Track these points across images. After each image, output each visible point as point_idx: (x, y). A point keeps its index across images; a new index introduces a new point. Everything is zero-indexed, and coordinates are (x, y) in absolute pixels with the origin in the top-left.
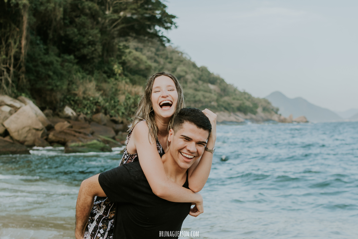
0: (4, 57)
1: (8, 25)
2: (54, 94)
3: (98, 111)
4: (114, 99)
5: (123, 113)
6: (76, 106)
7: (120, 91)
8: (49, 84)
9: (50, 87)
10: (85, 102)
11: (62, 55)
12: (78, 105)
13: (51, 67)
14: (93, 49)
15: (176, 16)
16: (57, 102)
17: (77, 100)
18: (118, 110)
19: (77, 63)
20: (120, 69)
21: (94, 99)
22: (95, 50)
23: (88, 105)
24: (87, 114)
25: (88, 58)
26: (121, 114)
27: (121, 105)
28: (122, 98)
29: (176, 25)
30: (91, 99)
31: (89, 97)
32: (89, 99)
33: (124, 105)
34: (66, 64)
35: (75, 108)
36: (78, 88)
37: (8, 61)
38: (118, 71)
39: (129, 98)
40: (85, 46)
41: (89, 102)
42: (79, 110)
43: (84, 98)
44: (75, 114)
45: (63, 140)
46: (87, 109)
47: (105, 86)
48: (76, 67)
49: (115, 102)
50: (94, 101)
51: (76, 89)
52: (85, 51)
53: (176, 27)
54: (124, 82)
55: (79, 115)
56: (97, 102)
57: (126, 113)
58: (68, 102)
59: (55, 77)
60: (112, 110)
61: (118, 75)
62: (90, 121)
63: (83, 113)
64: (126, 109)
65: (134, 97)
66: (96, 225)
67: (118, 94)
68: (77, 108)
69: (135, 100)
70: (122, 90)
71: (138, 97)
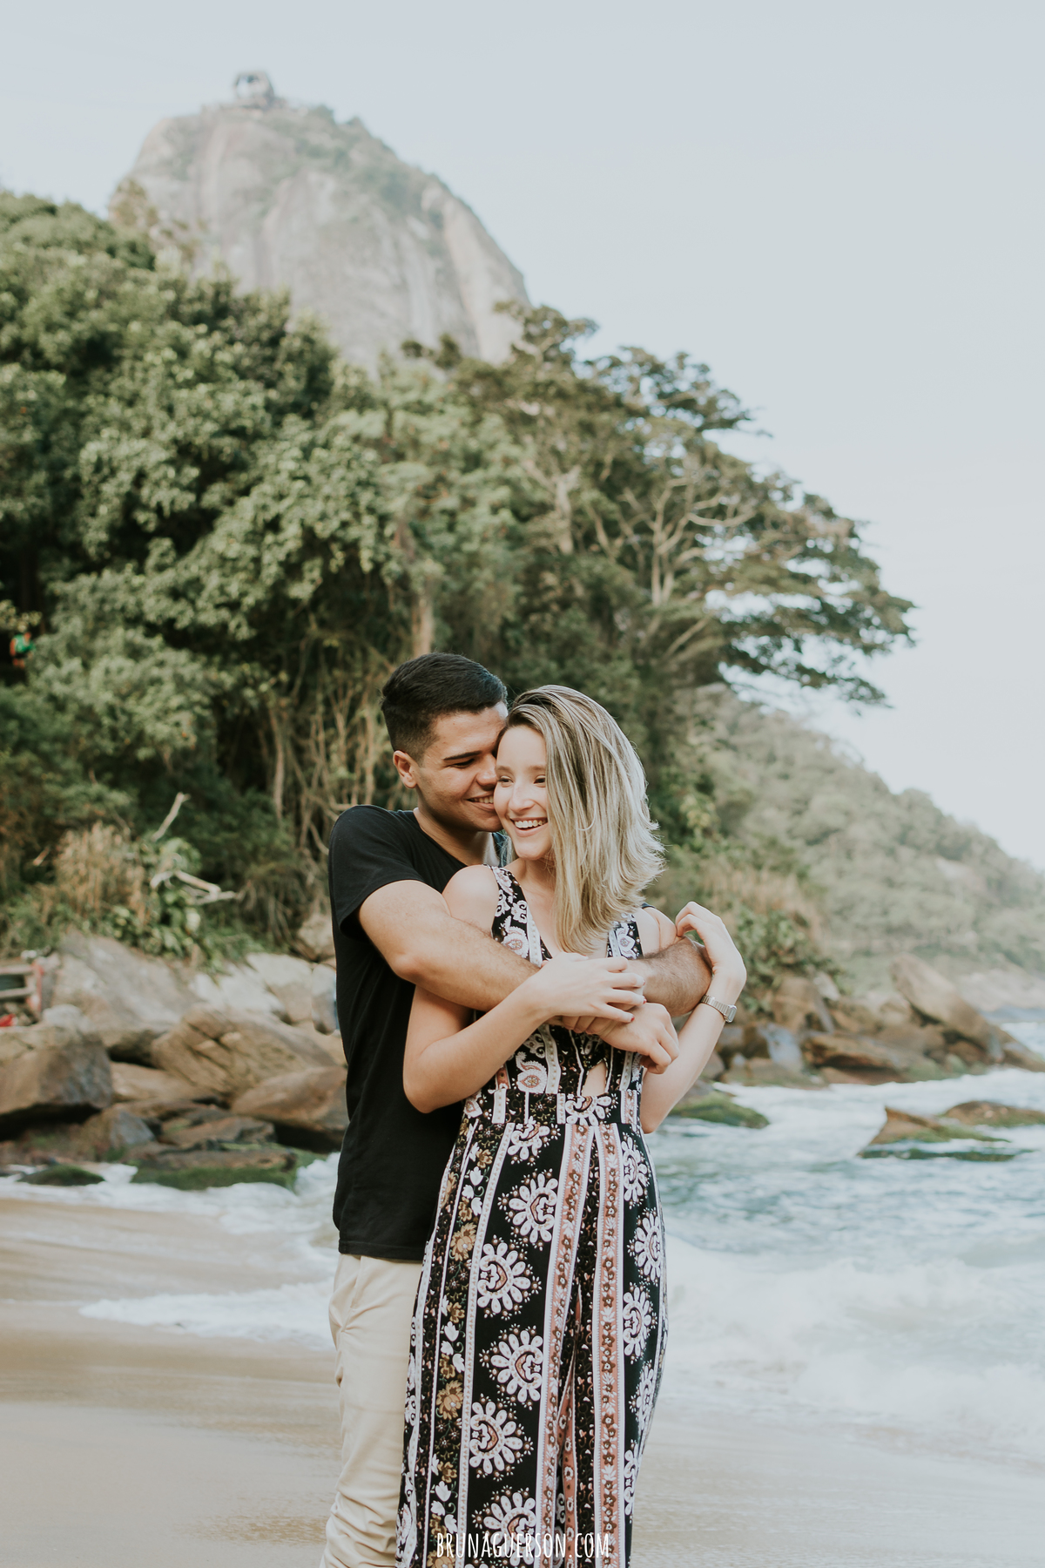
0: (342, 772)
15: (915, 602)
20: (705, 811)
29: (912, 635)
37: (356, 789)
38: (698, 818)
39: (749, 923)
53: (912, 643)
54: (722, 858)
61: (698, 832)
65: (765, 920)
69: (772, 926)
70: (720, 893)
71: (782, 918)
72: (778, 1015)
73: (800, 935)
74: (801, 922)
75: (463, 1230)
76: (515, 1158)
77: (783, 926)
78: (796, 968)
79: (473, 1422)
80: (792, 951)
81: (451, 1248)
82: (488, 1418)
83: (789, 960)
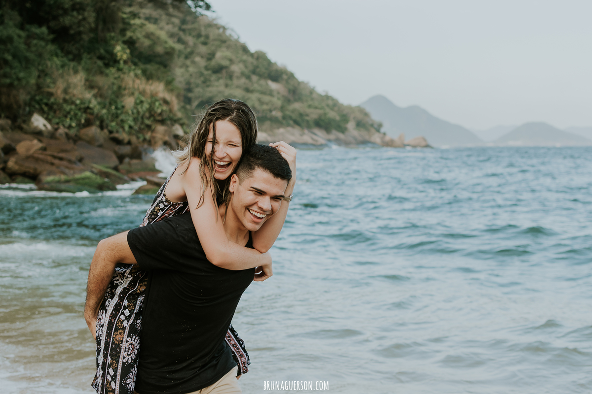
2: (14, 92)
3: (88, 123)
4: (116, 102)
5: (131, 127)
6: (52, 114)
7: (125, 89)
8: (5, 76)
9: (8, 81)
10: (67, 108)
11: (28, 26)
12: (55, 112)
13: (9, 46)
14: (80, 17)
16: (19, 107)
17: (53, 104)
18: (122, 121)
19: (53, 41)
20: (125, 52)
21: (82, 103)
22: (84, 19)
23: (72, 113)
24: (70, 127)
25: (72, 32)
26: (127, 128)
27: (127, 113)
28: (129, 102)
30: (78, 102)
31: (74, 99)
32: (73, 103)
33: (133, 113)
34: (35, 42)
35: (50, 117)
36: (54, 83)
38: (122, 56)
39: (142, 102)
40: (66, 12)
41: (73, 107)
42: (56, 120)
43: (65, 101)
44: (49, 127)
45: (32, 171)
46: (71, 119)
47: (100, 80)
48: (51, 47)
49: (117, 108)
50: (82, 106)
51: (52, 85)
52: (67, 21)
54: (132, 74)
55: (56, 129)
56: (88, 108)
57: (136, 128)
58: (37, 106)
59: (16, 64)
60: (112, 121)
61: (122, 62)
62: (76, 139)
63: (64, 126)
64: (135, 120)
65: (149, 101)
66: (117, 302)
67: (123, 95)
68: (53, 117)
69: (152, 105)
70: (129, 89)
71: (156, 100)
72: (153, 142)
73: (165, 108)
74: (166, 102)
77: (157, 104)
78: (162, 122)
80: (160, 114)
83: (159, 118)
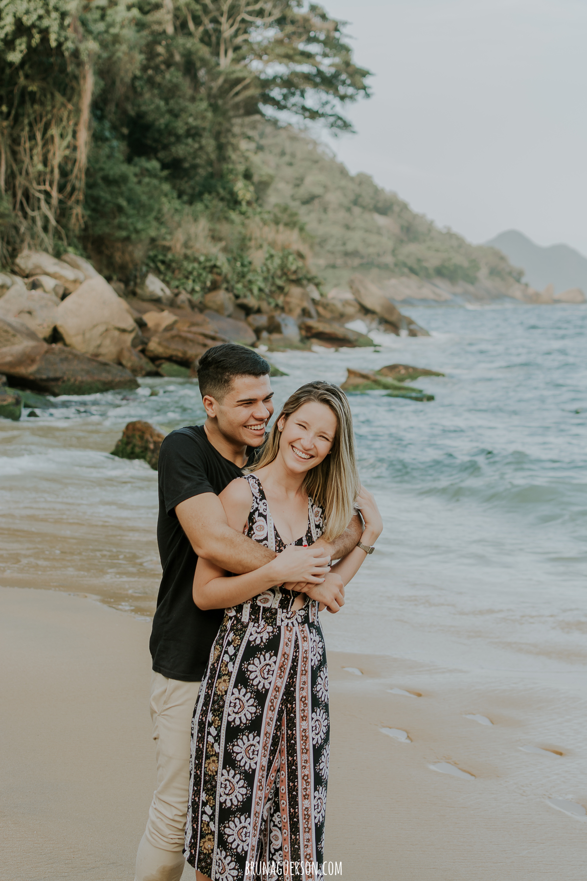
0: (40, 167)
1: (49, 96)
2: (130, 248)
3: (215, 287)
4: (241, 257)
5: (261, 290)
6: (169, 274)
7: (250, 239)
8: (120, 227)
9: (124, 234)
10: (186, 265)
11: (136, 159)
12: (173, 272)
13: (124, 188)
14: (196, 146)
15: (370, 72)
16: (136, 265)
17: (172, 261)
18: (250, 282)
19: (166, 179)
20: (248, 191)
21: (208, 260)
22: (201, 148)
23: (195, 273)
24: (193, 291)
25: (186, 165)
26: (256, 291)
27: (255, 271)
28: (257, 257)
29: (369, 91)
30: (202, 259)
31: (197, 255)
32: (196, 260)
33: (262, 272)
34: (146, 180)
35: (167, 279)
36: (171, 233)
37: (48, 177)
38: (244, 195)
39: (272, 256)
40: (178, 138)
41: (196, 265)
42: (175, 283)
43: (186, 257)
44: (168, 292)
45: (180, 355)
46: (194, 281)
47: (224, 229)
48: (166, 187)
49: (243, 265)
50: (208, 264)
51: (168, 237)
52: (180, 150)
53: (368, 96)
54: (257, 219)
55: (177, 295)
56: (215, 266)
57: (267, 290)
58: (152, 265)
59: (131, 212)
60: (238, 282)
61: (244, 203)
62: (202, 308)
63: (185, 289)
64: (265, 279)
65: (281, 254)
67: (249, 248)
68: (171, 279)
69: (284, 258)
70: (256, 239)
71: (290, 254)
72: (287, 309)
73: (300, 263)
74: (300, 256)
75: (223, 679)
76: (253, 643)
77: (291, 258)
78: (297, 282)
79: (223, 779)
80: (295, 272)
81: (216, 687)
82: (230, 778)
83: (293, 277)
